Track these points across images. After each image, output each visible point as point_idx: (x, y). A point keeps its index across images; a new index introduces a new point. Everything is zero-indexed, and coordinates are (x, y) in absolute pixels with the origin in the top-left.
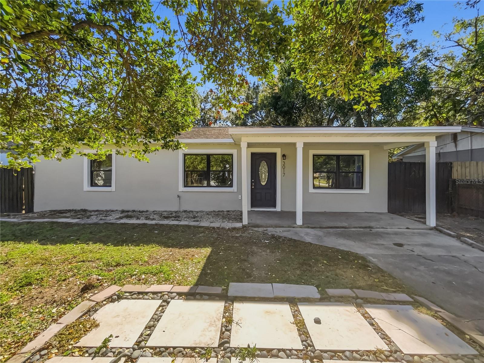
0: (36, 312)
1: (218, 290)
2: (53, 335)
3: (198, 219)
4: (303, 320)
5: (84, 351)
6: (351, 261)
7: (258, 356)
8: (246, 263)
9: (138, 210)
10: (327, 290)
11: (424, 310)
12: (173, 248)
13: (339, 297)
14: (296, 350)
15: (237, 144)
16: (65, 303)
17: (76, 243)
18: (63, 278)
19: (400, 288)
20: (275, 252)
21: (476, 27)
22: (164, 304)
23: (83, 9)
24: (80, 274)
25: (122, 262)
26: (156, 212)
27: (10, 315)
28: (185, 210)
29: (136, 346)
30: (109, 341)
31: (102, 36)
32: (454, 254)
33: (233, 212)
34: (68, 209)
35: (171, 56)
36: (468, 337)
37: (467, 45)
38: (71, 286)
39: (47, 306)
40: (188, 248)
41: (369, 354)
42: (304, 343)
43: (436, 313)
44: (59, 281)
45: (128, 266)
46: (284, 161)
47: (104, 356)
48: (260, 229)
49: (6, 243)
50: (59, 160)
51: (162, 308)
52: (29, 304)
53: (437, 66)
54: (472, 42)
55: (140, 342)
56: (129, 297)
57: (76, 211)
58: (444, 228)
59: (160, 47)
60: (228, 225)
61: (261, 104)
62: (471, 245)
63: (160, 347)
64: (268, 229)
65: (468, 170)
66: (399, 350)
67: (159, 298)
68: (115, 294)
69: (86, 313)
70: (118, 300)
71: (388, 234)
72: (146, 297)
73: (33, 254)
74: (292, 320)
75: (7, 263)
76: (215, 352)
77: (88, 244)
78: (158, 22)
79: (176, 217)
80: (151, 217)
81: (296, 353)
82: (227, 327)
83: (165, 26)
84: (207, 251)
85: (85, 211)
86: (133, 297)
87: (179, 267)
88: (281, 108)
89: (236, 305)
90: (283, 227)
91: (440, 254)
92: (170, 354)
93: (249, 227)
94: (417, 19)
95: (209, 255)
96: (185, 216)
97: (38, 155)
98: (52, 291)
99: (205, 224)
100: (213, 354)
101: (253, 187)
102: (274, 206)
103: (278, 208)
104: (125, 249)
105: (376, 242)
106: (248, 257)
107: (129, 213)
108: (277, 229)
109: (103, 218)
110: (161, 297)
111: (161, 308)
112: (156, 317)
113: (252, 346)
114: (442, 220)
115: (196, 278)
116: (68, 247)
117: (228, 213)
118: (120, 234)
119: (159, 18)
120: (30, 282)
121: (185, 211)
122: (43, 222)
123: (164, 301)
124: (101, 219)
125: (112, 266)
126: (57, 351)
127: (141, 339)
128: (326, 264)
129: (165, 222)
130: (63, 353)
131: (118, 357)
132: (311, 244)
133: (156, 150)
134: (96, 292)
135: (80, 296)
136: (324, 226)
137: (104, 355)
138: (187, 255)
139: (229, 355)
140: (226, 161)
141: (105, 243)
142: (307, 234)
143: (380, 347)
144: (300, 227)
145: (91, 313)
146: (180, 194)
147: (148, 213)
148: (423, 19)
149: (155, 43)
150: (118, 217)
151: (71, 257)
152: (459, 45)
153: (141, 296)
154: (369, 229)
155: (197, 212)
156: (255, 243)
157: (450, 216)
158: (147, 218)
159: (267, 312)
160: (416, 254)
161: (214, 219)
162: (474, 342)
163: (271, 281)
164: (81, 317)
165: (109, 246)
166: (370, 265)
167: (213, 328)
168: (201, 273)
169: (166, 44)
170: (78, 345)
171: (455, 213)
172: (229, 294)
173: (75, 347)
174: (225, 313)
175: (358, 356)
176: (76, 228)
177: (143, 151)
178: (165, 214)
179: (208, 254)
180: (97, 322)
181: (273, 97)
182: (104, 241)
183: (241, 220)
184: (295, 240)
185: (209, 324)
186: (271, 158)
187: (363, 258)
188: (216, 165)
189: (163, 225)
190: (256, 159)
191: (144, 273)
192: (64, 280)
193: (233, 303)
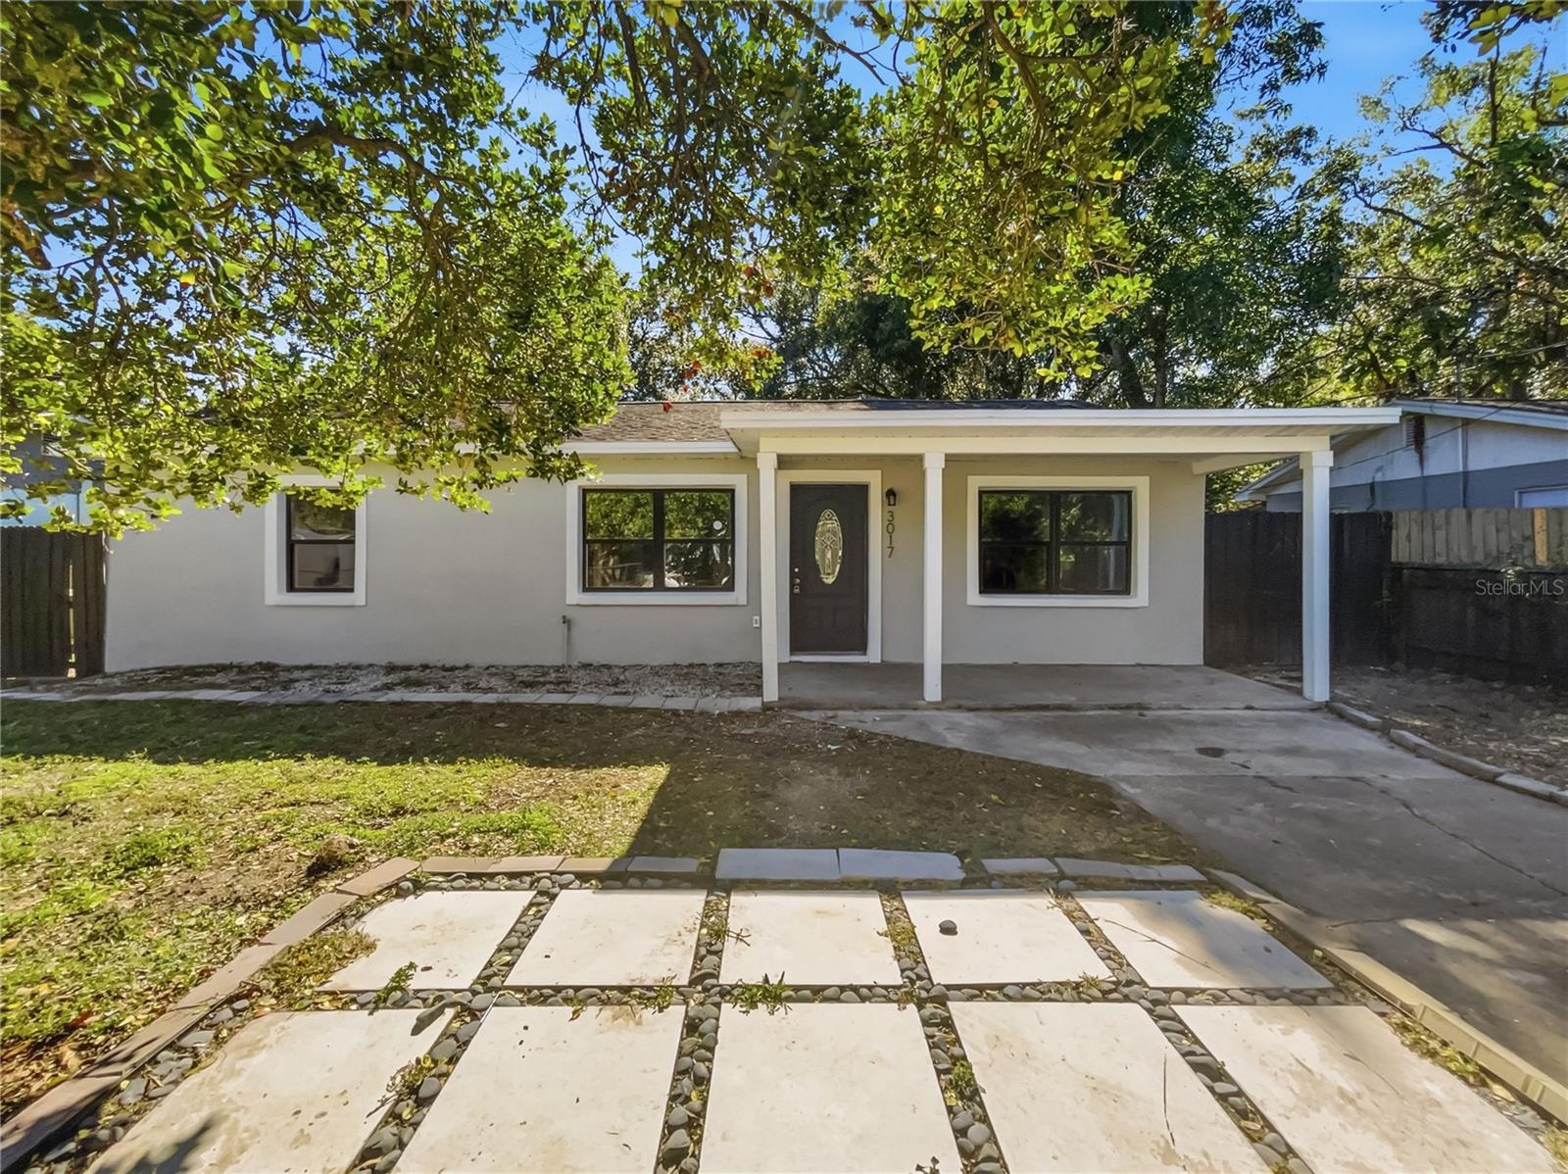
0: (191, 927)
1: (690, 865)
2: (257, 967)
3: (629, 687)
4: (913, 927)
5: (346, 1000)
6: (1068, 795)
7: (789, 999)
8: (769, 803)
9: (439, 664)
10: (984, 861)
11: (1227, 899)
12: (554, 767)
13: (1013, 876)
14: (886, 988)
15: (745, 459)
16: (267, 904)
17: (265, 758)
18: (249, 845)
19: (1184, 855)
20: (854, 775)
21: (1492, 89)
22: (540, 899)
23: (309, 88)
24: (294, 835)
25: (409, 804)
26: (494, 670)
27: (121, 933)
28: (588, 661)
29: (479, 988)
30: (408, 977)
31: (363, 163)
32: (1357, 774)
33: (735, 666)
34: (215, 661)
35: (554, 214)
36: (1319, 953)
37: (1468, 147)
38: (274, 863)
39: (219, 912)
40: (601, 767)
41: (1062, 988)
42: (908, 973)
43: (1254, 905)
44: (237, 852)
45: (428, 814)
46: (891, 508)
47: (402, 1007)
48: (816, 716)
49: (47, 759)
50: (234, 507)
51: (536, 912)
52: (165, 908)
53: (1376, 209)
54: (1483, 135)
55: (489, 977)
56: (445, 885)
57: (241, 669)
58: (1353, 706)
59: (523, 189)
60: (718, 703)
61: (825, 329)
62: (1414, 750)
63: (539, 988)
64: (840, 713)
65: (1441, 535)
66: (1138, 980)
67: (527, 886)
68: (404, 878)
69: (336, 921)
70: (414, 893)
71: (1190, 723)
72: (489, 884)
73: (140, 788)
74: (883, 926)
75: (66, 813)
76: (681, 994)
77: (301, 759)
78: (522, 125)
79: (559, 684)
80: (482, 684)
81: (884, 992)
82: (711, 945)
83: (540, 136)
84: (657, 774)
85: (270, 667)
86: (455, 884)
87: (575, 815)
88: (888, 340)
89: (736, 899)
90: (884, 708)
91: (1319, 772)
92: (567, 1001)
93: (780, 708)
94: (1304, 70)
95: (663, 785)
96: (588, 679)
97: (177, 495)
98: (225, 877)
99: (648, 700)
100: (677, 997)
101: (797, 591)
102: (862, 647)
103: (874, 655)
104: (412, 772)
105: (1148, 746)
106: (774, 787)
107: (412, 674)
108: (866, 713)
109: (333, 687)
110: (532, 884)
111: (534, 909)
112: (523, 927)
113: (774, 981)
114: (1353, 685)
115: (627, 841)
116: (240, 769)
117: (720, 670)
118: (392, 733)
119: (523, 115)
120: (153, 858)
121: (586, 666)
122: (147, 701)
123: (541, 893)
124: (328, 691)
125: (381, 816)
126: (274, 1001)
127: (489, 972)
128: (996, 803)
129: (528, 697)
130: (290, 1005)
131: (438, 1005)
132: (960, 752)
133: (511, 478)
134: (349, 876)
135: (307, 887)
136: (1006, 705)
137: (399, 1005)
138: (598, 785)
139: (717, 999)
140: (715, 509)
141: (351, 756)
142: (953, 727)
143: (1092, 974)
144: (936, 706)
145: (348, 921)
146: (569, 614)
147: (470, 672)
148: (1322, 69)
149: (510, 178)
150: (378, 683)
151: (257, 793)
152: (1443, 145)
153: (476, 883)
154: (1136, 712)
155: (625, 668)
156: (798, 751)
157: (1383, 675)
158: (469, 687)
159: (819, 912)
160: (1251, 773)
161: (676, 688)
162: (1331, 964)
163: (835, 842)
164: (323, 928)
165: (365, 762)
166: (1119, 803)
167: (675, 949)
168: (641, 831)
169: (541, 183)
170: (327, 987)
171: (1399, 665)
172: (718, 875)
173: (319, 993)
174: (707, 916)
175: (1036, 994)
176: (254, 717)
177: (475, 481)
178: (524, 675)
179: (660, 782)
180: (371, 940)
181: (862, 304)
182: (350, 750)
183: (758, 690)
184: (916, 744)
185: (664, 940)
186: (850, 502)
187: (1105, 787)
188: (681, 521)
189: (519, 705)
190: (806, 503)
191: (477, 830)
192: (254, 850)
193: (729, 896)
